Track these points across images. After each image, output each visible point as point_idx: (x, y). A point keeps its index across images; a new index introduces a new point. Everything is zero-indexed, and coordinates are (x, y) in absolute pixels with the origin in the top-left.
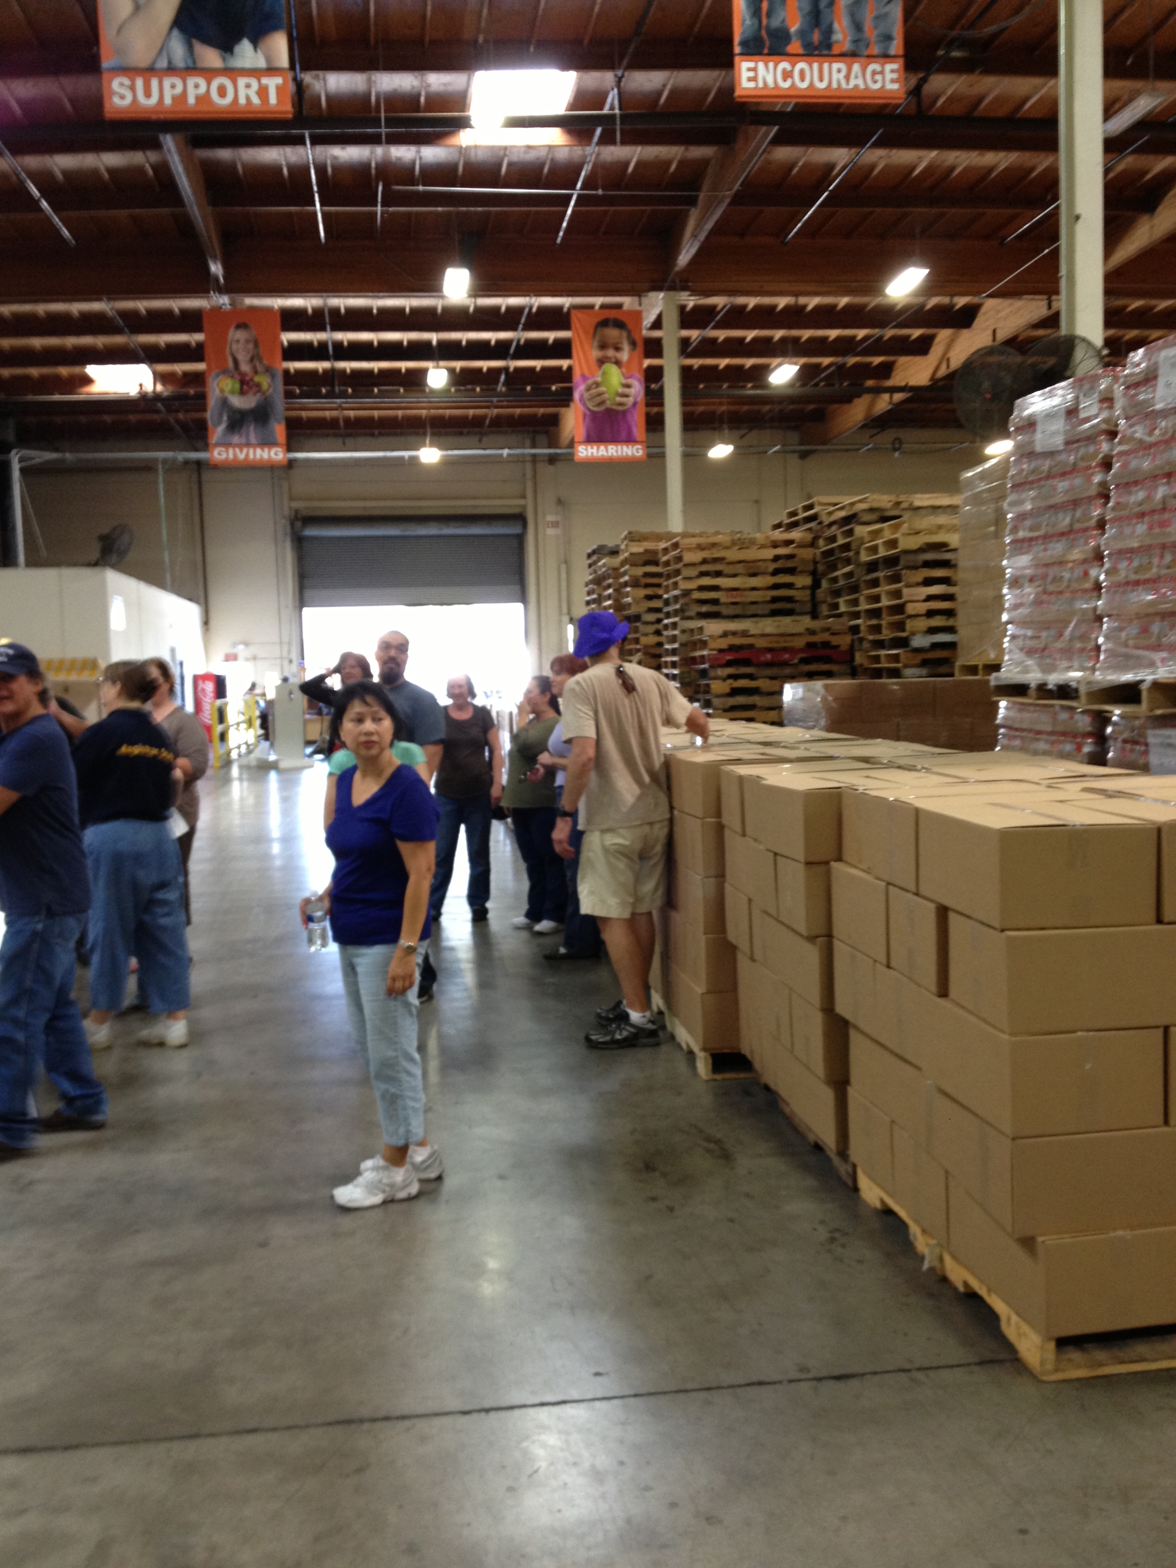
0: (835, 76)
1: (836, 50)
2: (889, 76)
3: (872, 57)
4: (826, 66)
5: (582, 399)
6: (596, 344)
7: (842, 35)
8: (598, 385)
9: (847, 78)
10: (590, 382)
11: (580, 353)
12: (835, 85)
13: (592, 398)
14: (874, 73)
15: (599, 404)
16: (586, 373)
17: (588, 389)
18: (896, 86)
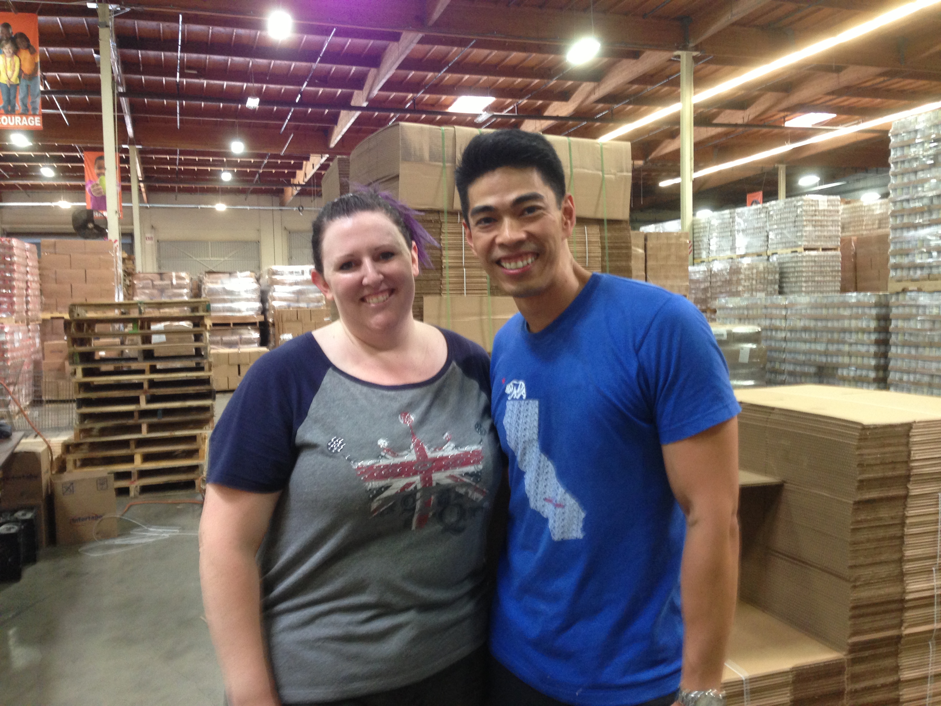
0: (17, 121)
1: (16, 112)
2: (36, 121)
3: (31, 115)
4: (13, 118)
5: (90, 191)
6: (96, 167)
7: (19, 107)
8: (97, 185)
9: (21, 122)
10: (94, 183)
11: (89, 171)
12: (17, 124)
13: (95, 191)
14: (31, 120)
15: (99, 194)
16: (92, 179)
17: (93, 187)
18: (39, 125)
